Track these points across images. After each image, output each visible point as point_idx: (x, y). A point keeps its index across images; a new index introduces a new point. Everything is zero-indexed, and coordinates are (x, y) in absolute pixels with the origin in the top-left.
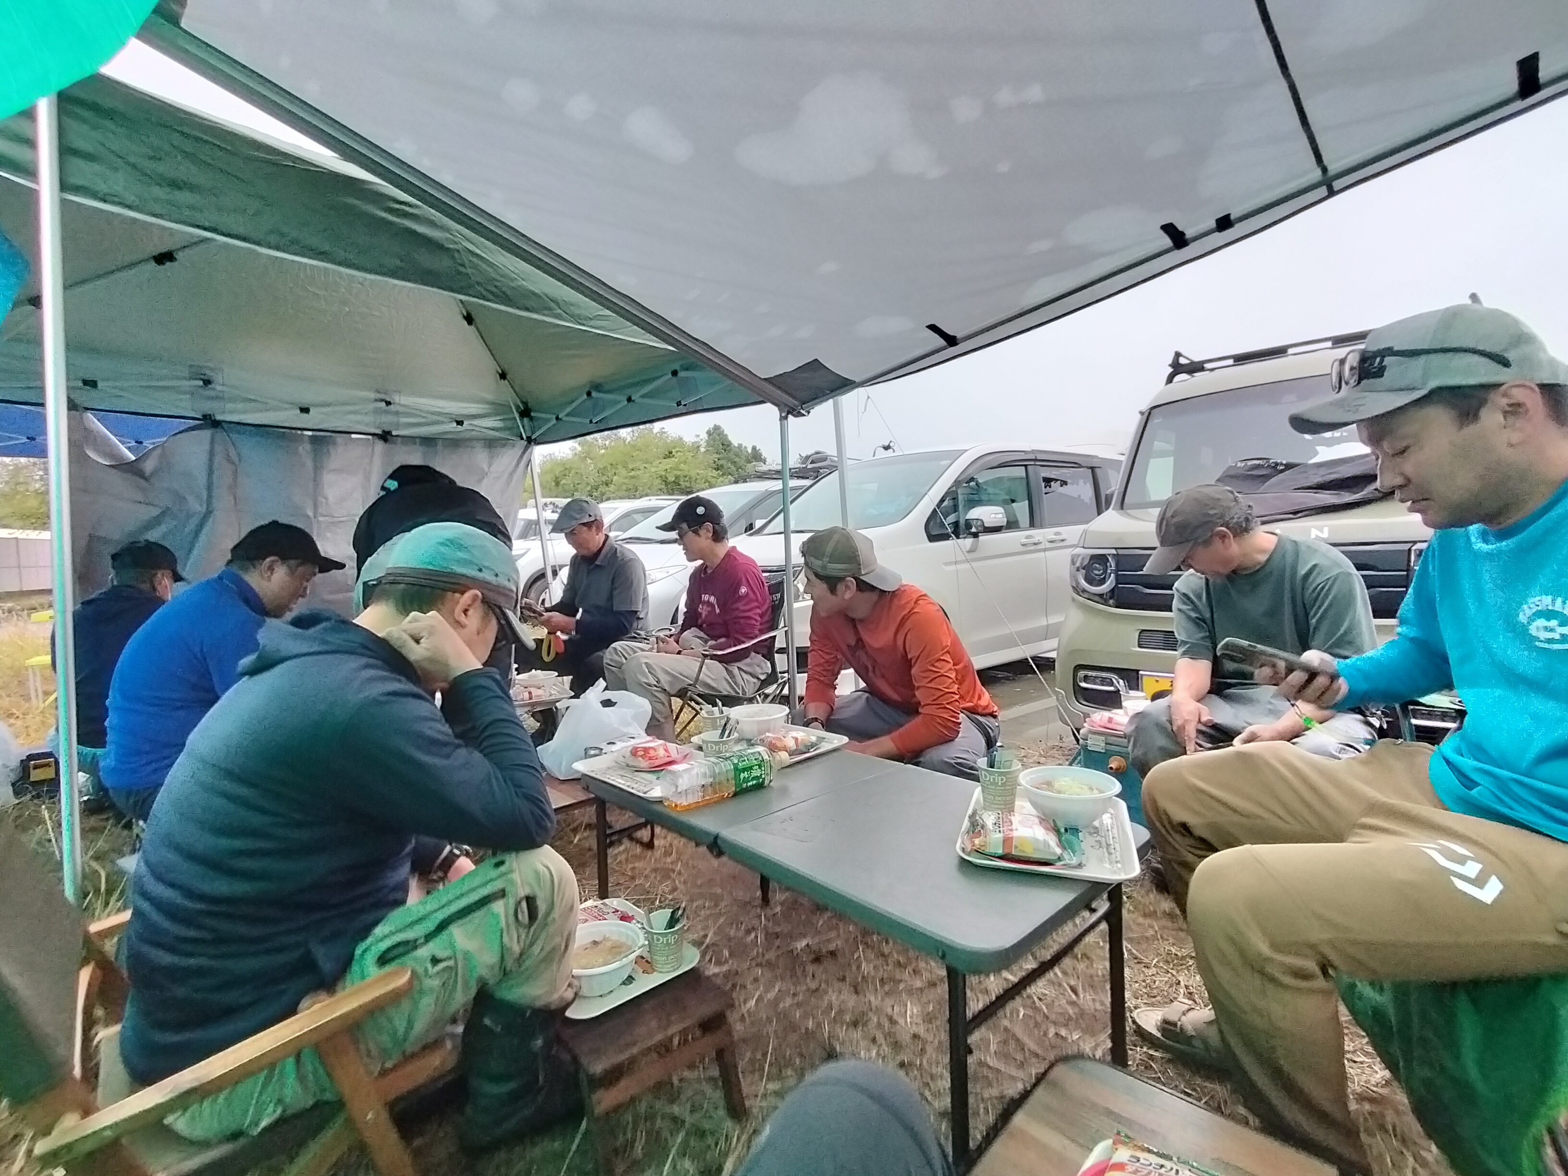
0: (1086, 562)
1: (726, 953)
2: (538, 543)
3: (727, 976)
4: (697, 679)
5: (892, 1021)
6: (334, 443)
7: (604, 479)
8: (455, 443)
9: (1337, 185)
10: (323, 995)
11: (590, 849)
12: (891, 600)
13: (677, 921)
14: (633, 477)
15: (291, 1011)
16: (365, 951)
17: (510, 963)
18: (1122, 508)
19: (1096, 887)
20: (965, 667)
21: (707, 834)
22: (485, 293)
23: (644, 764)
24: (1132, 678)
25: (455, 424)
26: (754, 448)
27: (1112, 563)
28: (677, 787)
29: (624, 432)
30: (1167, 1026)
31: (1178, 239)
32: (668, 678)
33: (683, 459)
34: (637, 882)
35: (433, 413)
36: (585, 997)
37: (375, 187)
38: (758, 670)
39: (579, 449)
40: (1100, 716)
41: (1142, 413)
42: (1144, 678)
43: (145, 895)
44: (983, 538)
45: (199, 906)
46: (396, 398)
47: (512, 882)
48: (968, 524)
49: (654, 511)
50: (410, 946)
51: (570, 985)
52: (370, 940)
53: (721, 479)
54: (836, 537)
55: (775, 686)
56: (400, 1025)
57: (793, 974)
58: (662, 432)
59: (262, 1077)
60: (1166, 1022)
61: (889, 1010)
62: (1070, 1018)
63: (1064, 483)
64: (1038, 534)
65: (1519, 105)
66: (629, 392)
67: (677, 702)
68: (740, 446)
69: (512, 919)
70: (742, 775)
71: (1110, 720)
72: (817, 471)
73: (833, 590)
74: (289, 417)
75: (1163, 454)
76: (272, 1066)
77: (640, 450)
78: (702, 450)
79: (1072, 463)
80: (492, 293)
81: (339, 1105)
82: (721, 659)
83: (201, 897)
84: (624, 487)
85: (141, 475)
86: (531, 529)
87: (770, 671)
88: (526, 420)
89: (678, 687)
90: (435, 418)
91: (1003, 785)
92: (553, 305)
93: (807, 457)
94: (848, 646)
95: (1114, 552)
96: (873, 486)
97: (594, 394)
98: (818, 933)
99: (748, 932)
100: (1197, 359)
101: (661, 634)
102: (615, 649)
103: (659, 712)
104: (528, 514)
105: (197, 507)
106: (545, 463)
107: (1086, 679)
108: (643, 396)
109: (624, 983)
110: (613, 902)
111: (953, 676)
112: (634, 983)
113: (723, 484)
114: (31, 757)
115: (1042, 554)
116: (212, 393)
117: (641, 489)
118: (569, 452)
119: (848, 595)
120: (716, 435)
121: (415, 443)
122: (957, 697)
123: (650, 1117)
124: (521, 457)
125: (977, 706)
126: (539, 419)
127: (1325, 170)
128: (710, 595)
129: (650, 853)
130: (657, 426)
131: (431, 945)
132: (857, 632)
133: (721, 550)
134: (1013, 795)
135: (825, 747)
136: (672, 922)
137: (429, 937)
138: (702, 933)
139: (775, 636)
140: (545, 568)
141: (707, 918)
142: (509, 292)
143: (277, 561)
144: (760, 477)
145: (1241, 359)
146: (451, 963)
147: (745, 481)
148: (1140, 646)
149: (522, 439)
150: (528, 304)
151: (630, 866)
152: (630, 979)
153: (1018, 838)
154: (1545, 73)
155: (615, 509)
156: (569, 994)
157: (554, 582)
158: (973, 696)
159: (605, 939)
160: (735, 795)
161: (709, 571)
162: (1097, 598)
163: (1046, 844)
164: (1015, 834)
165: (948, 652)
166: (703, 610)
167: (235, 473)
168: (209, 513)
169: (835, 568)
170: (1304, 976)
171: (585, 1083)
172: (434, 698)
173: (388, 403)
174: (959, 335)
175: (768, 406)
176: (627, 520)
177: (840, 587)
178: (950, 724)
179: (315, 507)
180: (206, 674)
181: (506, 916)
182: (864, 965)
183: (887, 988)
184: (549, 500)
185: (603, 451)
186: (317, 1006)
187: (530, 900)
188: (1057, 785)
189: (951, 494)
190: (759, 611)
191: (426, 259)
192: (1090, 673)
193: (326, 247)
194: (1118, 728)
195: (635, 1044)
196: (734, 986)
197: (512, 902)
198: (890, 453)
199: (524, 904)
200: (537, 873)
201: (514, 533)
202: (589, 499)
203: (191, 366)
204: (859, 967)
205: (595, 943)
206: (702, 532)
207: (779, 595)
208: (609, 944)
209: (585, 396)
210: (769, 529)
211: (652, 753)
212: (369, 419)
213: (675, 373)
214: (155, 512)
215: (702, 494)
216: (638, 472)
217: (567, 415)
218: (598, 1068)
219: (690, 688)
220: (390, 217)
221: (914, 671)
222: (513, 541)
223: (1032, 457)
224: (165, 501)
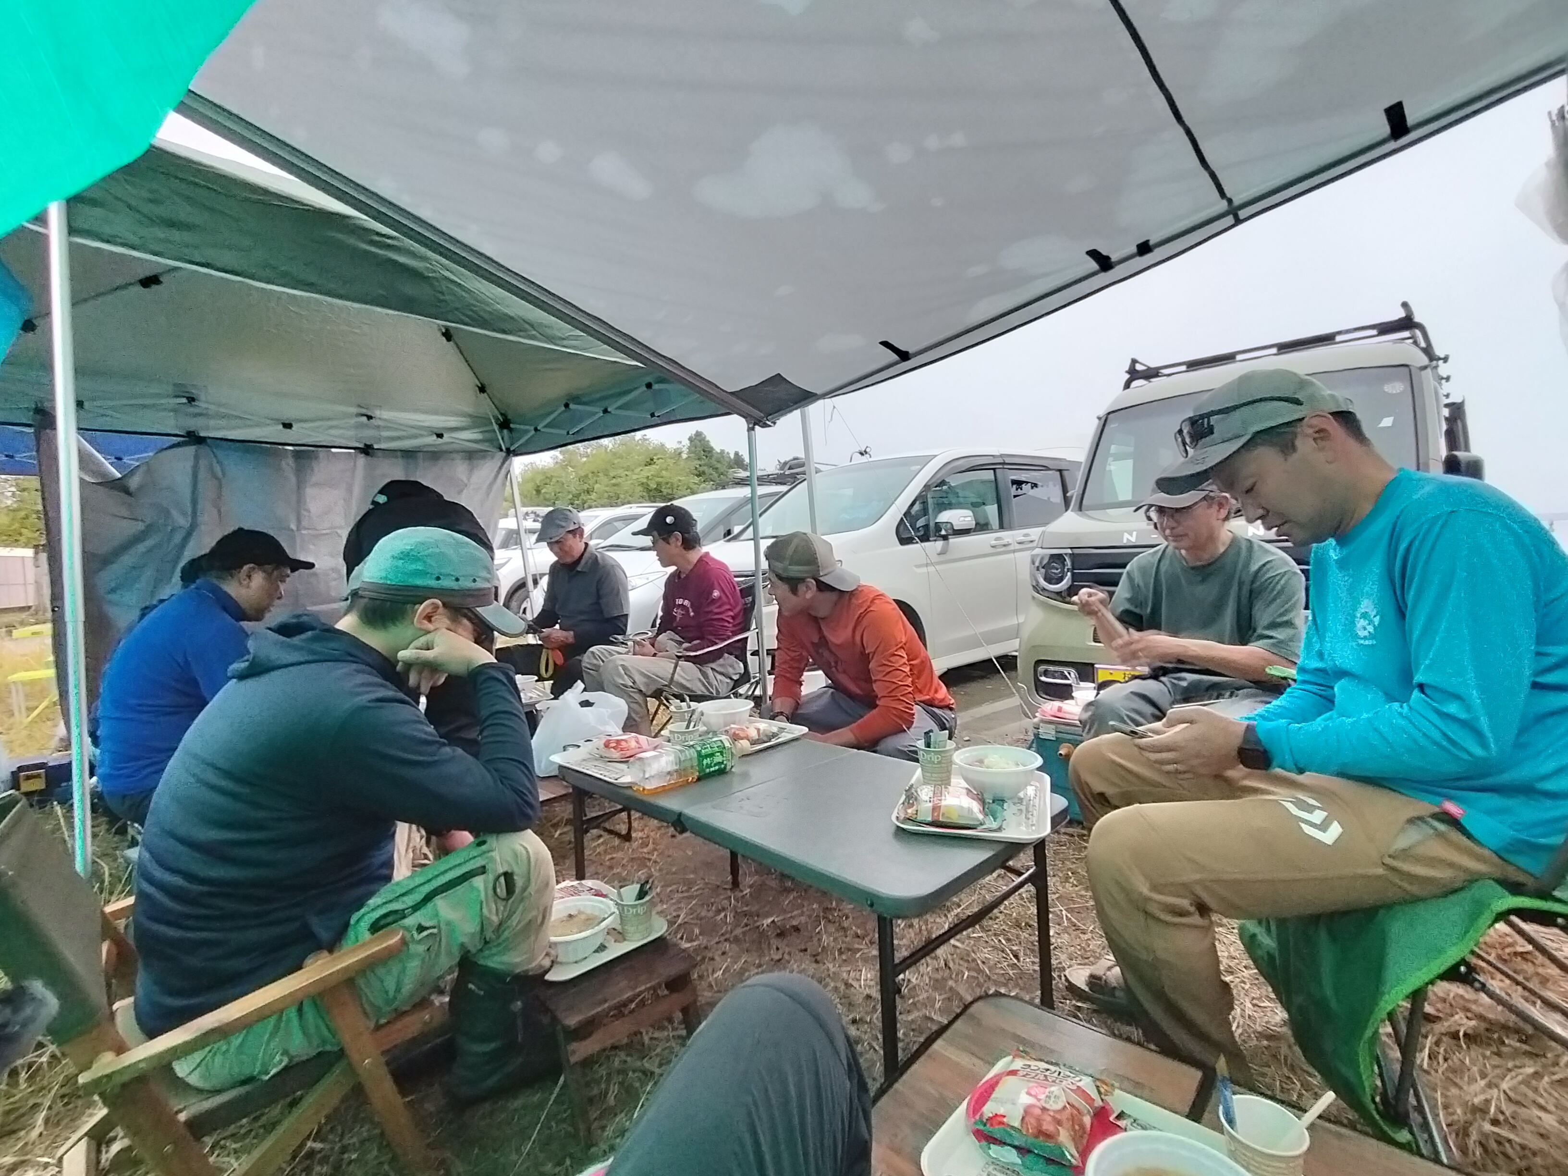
0: (1045, 562)
1: (697, 931)
2: (519, 552)
3: (697, 950)
4: (672, 678)
5: (848, 985)
6: (317, 458)
7: (586, 487)
8: (435, 456)
9: (1242, 214)
10: (325, 953)
11: (570, 842)
12: (850, 599)
13: (646, 893)
14: (614, 485)
15: (298, 967)
16: (358, 921)
17: (489, 935)
18: (1080, 508)
19: (1015, 847)
20: (922, 662)
21: (671, 812)
22: (463, 318)
23: (616, 754)
24: (1086, 671)
25: (435, 437)
26: (737, 454)
27: (1068, 562)
28: (644, 772)
29: (605, 441)
30: (1094, 981)
31: (1104, 263)
32: (645, 680)
33: (665, 466)
34: (615, 871)
35: (412, 427)
36: (561, 963)
37: (357, 222)
38: (731, 670)
39: (561, 457)
40: (1051, 706)
41: (1099, 418)
42: (1100, 672)
43: (151, 881)
44: (953, 540)
45: (201, 888)
46: (377, 413)
47: (492, 860)
48: (938, 527)
49: (635, 518)
50: (400, 915)
51: (547, 954)
52: (362, 911)
53: (703, 485)
54: (795, 542)
55: (748, 685)
56: (390, 984)
57: (760, 949)
58: (644, 439)
59: (272, 1021)
60: (1092, 976)
61: (845, 975)
62: (1011, 979)
63: (1035, 485)
64: (1007, 536)
65: (1392, 145)
66: (605, 404)
67: (652, 703)
68: (722, 451)
69: (491, 892)
70: (705, 762)
71: (1060, 709)
72: (794, 477)
73: (794, 591)
74: (272, 433)
75: (1119, 457)
76: (281, 1012)
77: (621, 457)
78: (684, 456)
79: (1043, 467)
80: (467, 316)
81: (341, 1054)
82: (695, 660)
83: (202, 881)
84: (606, 495)
85: (127, 491)
86: (513, 538)
87: (742, 671)
88: (505, 431)
89: (653, 688)
90: (414, 431)
91: (939, 763)
92: (527, 326)
93: (785, 463)
94: (813, 643)
95: (1069, 551)
96: (849, 492)
97: (572, 406)
98: (784, 911)
99: (719, 912)
100: (1153, 365)
101: (638, 638)
102: (593, 653)
103: (635, 711)
104: (508, 523)
105: (183, 522)
106: (526, 471)
107: (1046, 673)
108: (619, 408)
109: (596, 951)
110: (588, 883)
111: (907, 669)
112: (606, 951)
113: (705, 490)
114: (21, 769)
115: (1011, 556)
116: (197, 410)
117: (622, 496)
118: (551, 461)
119: (809, 595)
120: (698, 440)
121: (397, 457)
122: (910, 689)
123: (623, 1072)
124: (500, 468)
125: (933, 699)
126: (518, 430)
127: (1230, 201)
128: (685, 599)
129: (627, 844)
130: (638, 435)
131: (418, 914)
132: (820, 629)
133: (694, 556)
134: (949, 772)
135: (785, 737)
136: (641, 895)
137: (416, 908)
138: (674, 914)
139: (747, 638)
140: (525, 578)
141: (679, 902)
142: (486, 316)
143: (254, 568)
144: (738, 484)
145: (1194, 365)
146: (435, 931)
147: (724, 488)
148: (1096, 640)
149: (501, 450)
150: (503, 326)
151: (608, 857)
152: (602, 948)
153: (946, 806)
154: (1411, 118)
155: (596, 517)
156: (547, 963)
157: (535, 591)
158: (930, 690)
159: (580, 912)
160: (699, 779)
161: (683, 576)
162: (1053, 596)
163: (970, 810)
164: (943, 803)
165: (902, 647)
166: (678, 613)
167: (220, 487)
168: (193, 527)
169: (795, 570)
170: (1182, 913)
171: (561, 1037)
172: (418, 703)
173: (370, 418)
174: (911, 351)
175: (735, 417)
176: (608, 528)
177: (802, 588)
178: (905, 716)
179: (299, 521)
180: (194, 683)
181: (486, 889)
182: (824, 937)
183: (844, 957)
184: (530, 509)
185: (585, 459)
186: (319, 962)
187: (508, 876)
188: (986, 762)
189: (921, 498)
190: (731, 613)
191: (409, 289)
192: (1052, 668)
193: (312, 278)
194: (1067, 716)
195: (606, 1001)
196: (704, 958)
197: (491, 877)
198: (865, 459)
199: (502, 879)
200: (516, 855)
201: (496, 542)
202: (570, 508)
203: (175, 385)
204: (820, 940)
205: (570, 916)
206: (672, 540)
207: (750, 598)
208: (583, 917)
209: (563, 408)
210: (744, 537)
211: (624, 744)
212: (351, 433)
213: (649, 386)
214: (141, 526)
215: (676, 503)
216: (619, 480)
217: (545, 427)
218: (572, 1021)
219: (666, 688)
220: (373, 249)
221: (871, 665)
222: (496, 551)
223: (1000, 460)
224: (150, 516)
